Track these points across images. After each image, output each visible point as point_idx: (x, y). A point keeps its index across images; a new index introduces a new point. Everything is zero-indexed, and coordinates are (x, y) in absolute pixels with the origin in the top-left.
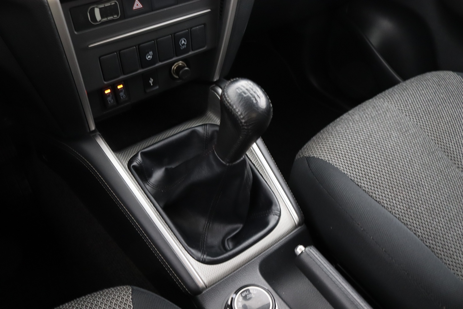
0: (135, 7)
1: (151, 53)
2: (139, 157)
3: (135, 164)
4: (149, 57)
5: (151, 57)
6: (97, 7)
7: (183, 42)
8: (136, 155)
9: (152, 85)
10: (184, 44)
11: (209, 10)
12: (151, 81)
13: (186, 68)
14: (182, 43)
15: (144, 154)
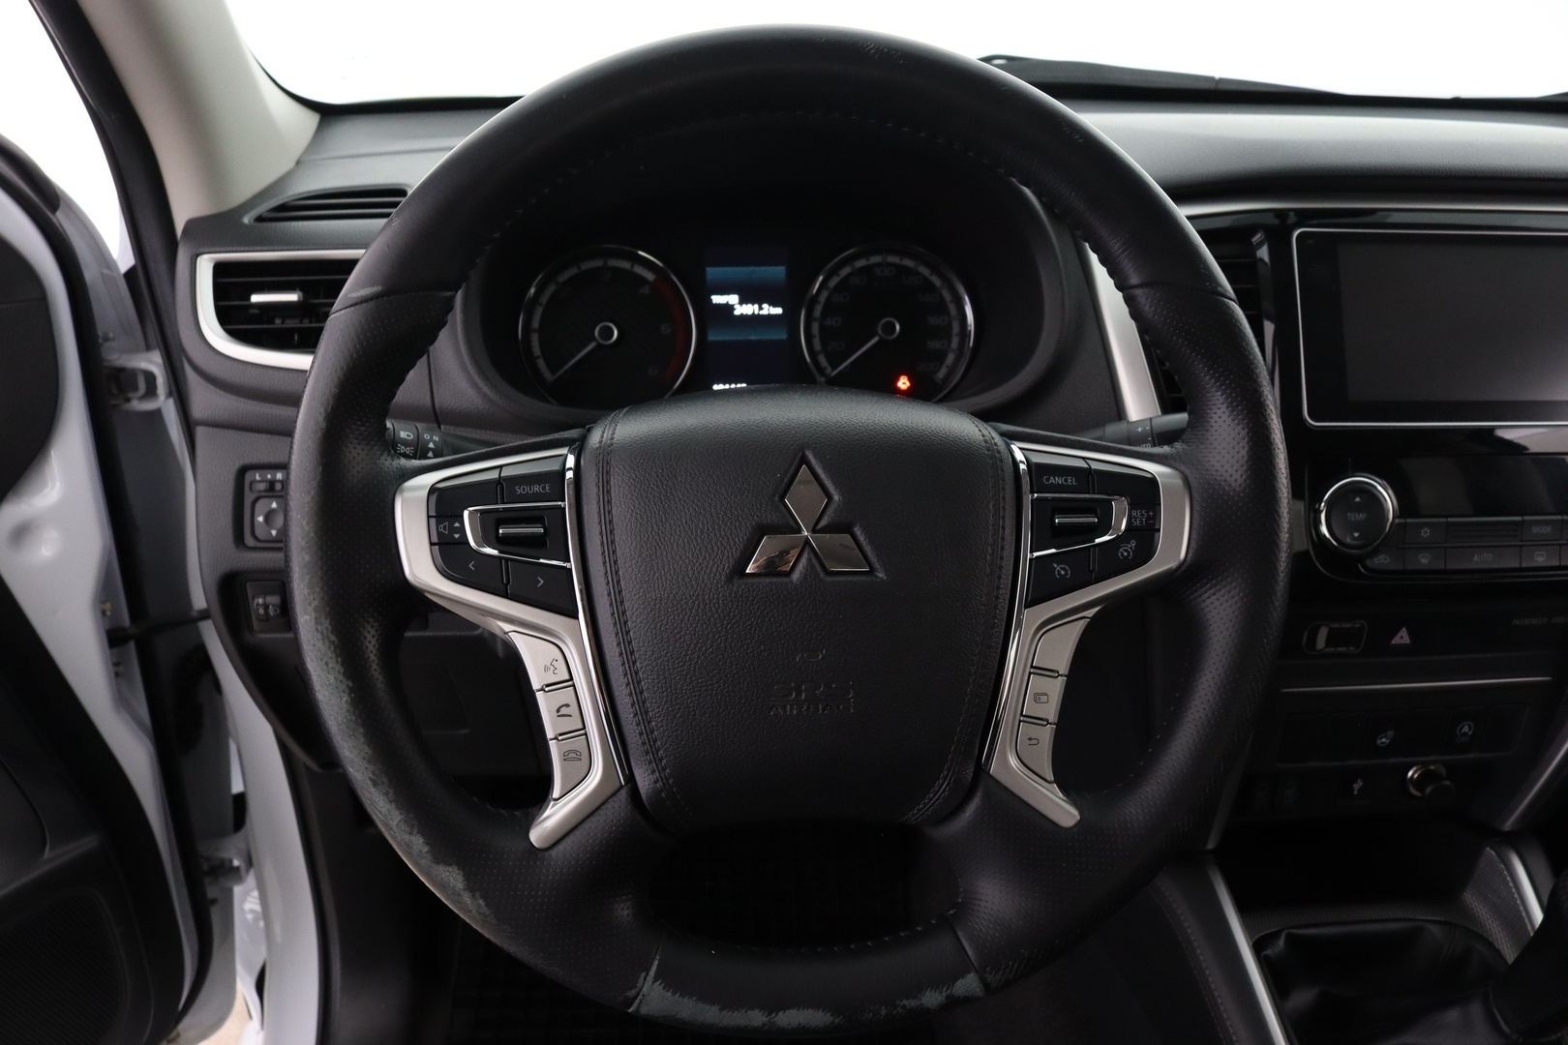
0: (1396, 641)
1: (1391, 733)
2: (1281, 942)
3: (1269, 952)
4: (1384, 740)
5: (1388, 742)
6: (1326, 626)
7: (1466, 729)
8: (1275, 935)
9: (1356, 793)
10: (1465, 734)
11: (1549, 678)
12: (1357, 786)
13: (1447, 783)
14: (1463, 730)
15: (1292, 940)
